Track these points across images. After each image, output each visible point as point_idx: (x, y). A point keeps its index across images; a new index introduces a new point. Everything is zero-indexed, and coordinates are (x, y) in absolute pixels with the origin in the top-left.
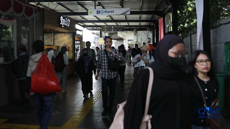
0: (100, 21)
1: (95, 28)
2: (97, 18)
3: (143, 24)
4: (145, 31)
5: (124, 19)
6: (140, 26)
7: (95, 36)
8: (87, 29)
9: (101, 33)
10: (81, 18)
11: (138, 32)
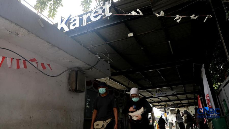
0: (162, 101)
1: (161, 107)
2: (161, 100)
3: (190, 101)
4: (193, 107)
5: (177, 99)
6: (189, 103)
7: (162, 112)
8: (156, 108)
9: (165, 110)
10: (151, 101)
11: (189, 107)
